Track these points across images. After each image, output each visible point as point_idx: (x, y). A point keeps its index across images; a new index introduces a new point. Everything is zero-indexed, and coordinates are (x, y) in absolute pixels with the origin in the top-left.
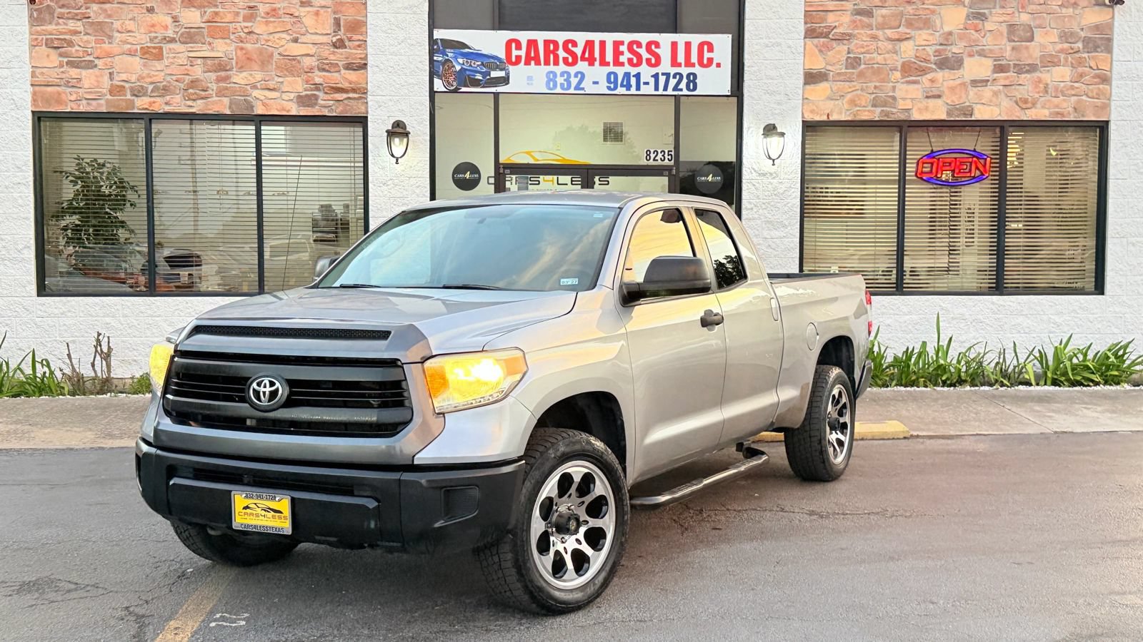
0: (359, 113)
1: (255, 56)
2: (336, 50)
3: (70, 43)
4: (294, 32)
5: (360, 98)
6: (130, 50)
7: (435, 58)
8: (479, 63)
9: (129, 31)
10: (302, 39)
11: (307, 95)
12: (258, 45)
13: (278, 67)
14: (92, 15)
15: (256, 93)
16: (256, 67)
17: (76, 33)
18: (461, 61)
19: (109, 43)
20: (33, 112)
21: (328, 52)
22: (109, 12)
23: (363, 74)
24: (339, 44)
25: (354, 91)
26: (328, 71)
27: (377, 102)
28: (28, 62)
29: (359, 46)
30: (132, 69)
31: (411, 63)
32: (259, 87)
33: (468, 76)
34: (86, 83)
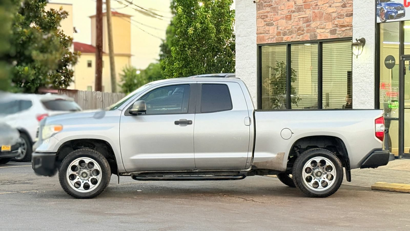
0: (350, 36)
1: (318, 15)
2: (343, 9)
3: (267, 17)
4: (330, 3)
5: (350, 29)
6: (282, 17)
7: (377, 7)
8: (394, 8)
9: (282, 10)
10: (333, 5)
11: (333, 30)
12: (319, 10)
13: (325, 19)
14: (273, 4)
15: (318, 31)
16: (318, 19)
17: (268, 12)
18: (387, 7)
19: (277, 15)
20: (258, 45)
21: (340, 10)
22: (277, 3)
23: (352, 18)
24: (344, 6)
25: (348, 26)
26: (340, 18)
27: (356, 30)
28: (256, 25)
29: (350, 6)
30: (283, 24)
31: (368, 11)
32: (319, 28)
33: (389, 14)
34: (271, 32)
